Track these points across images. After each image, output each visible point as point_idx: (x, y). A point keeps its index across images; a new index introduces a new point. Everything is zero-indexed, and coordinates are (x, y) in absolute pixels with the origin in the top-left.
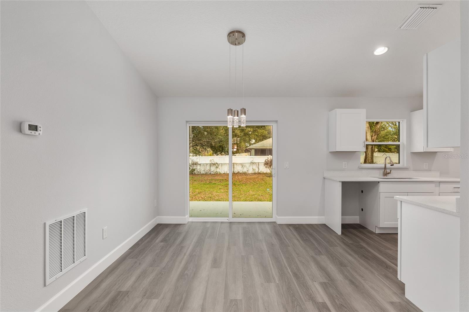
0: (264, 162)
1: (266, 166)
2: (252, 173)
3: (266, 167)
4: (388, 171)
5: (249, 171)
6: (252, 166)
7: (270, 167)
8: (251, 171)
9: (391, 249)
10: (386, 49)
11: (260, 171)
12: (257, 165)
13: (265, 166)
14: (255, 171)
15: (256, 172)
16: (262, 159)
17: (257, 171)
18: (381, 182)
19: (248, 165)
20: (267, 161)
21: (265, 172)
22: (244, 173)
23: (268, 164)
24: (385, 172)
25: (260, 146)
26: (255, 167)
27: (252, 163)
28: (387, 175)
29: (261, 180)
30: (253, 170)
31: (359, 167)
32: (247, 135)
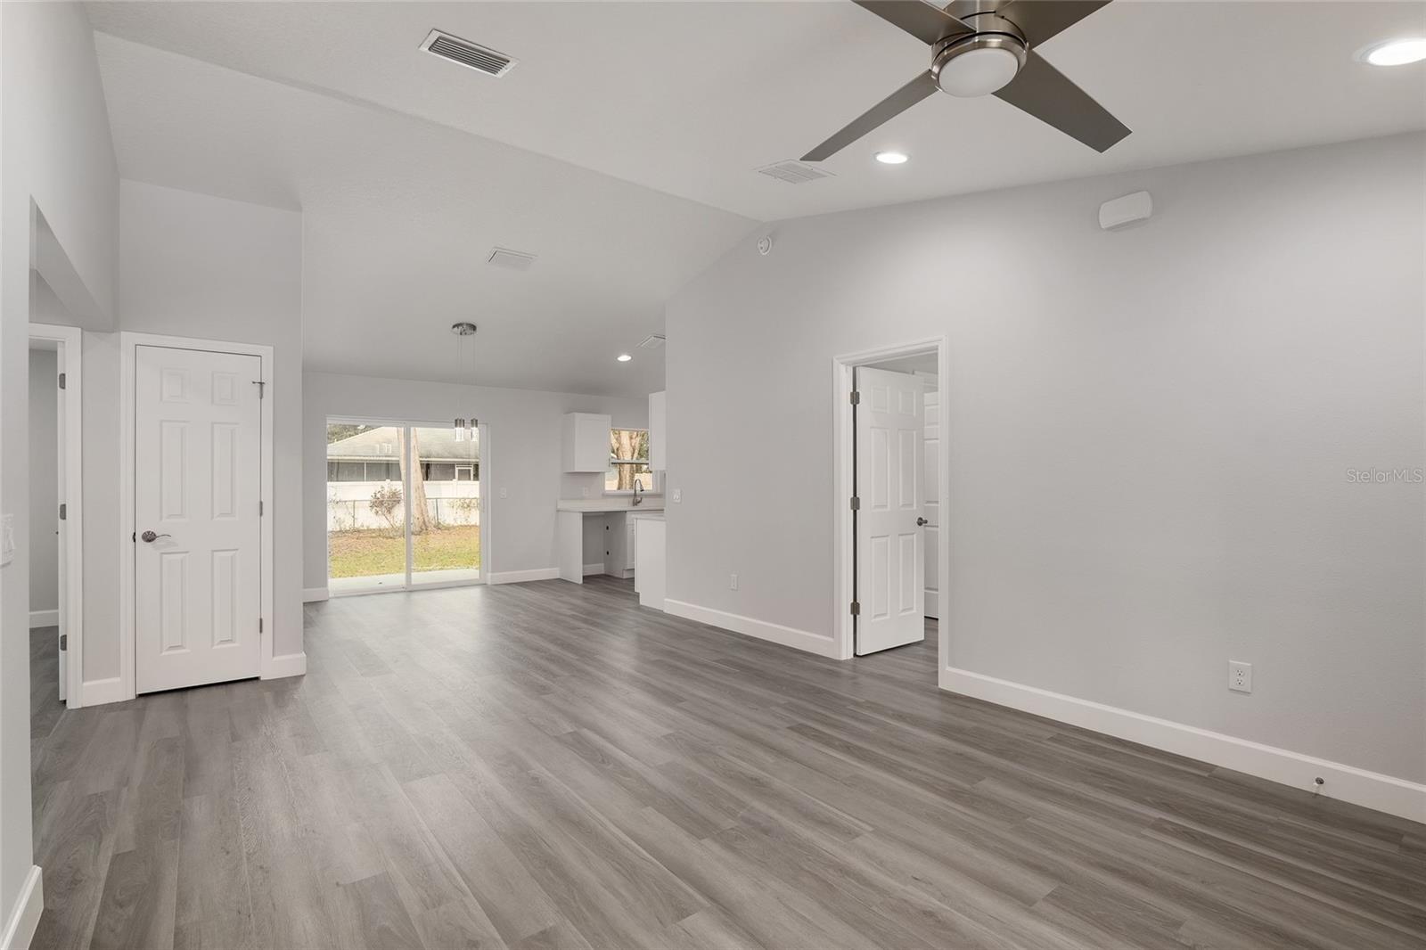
0: (369, 498)
1: (378, 509)
3: (377, 513)
4: (639, 499)
7: (390, 513)
10: (630, 358)
11: (358, 525)
12: (351, 507)
13: (374, 510)
14: (342, 526)
15: (348, 528)
16: (364, 491)
17: (348, 524)
18: (629, 511)
20: (378, 495)
21: (374, 526)
23: (382, 504)
24: (635, 500)
27: (335, 503)
28: (638, 504)
29: (372, 547)
30: (339, 521)
31: (603, 495)
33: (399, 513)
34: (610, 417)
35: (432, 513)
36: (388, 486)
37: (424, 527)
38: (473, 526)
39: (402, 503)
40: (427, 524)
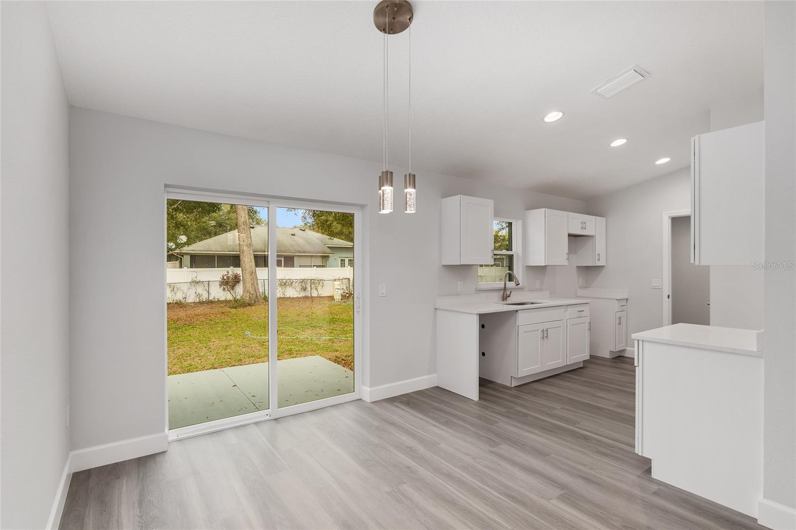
0: (219, 279)
1: (225, 287)
2: (194, 303)
3: (224, 289)
4: (508, 293)
5: (187, 299)
6: (193, 288)
7: (233, 289)
8: (191, 299)
9: (555, 409)
10: (561, 114)
11: (211, 298)
12: (206, 286)
13: (222, 288)
14: (201, 298)
15: (205, 300)
16: (215, 274)
17: (204, 297)
18: (519, 311)
19: (185, 288)
20: (225, 278)
21: (222, 299)
22: (176, 303)
23: (228, 284)
24: (505, 294)
25: (202, 249)
26: (200, 290)
27: (196, 283)
28: (507, 298)
29: (221, 316)
30: (199, 295)
31: (476, 288)
32: (182, 226)
33: (239, 290)
34: (490, 203)
35: (261, 290)
36: (232, 271)
37: (256, 300)
38: (288, 298)
39: (241, 283)
40: (259, 297)
